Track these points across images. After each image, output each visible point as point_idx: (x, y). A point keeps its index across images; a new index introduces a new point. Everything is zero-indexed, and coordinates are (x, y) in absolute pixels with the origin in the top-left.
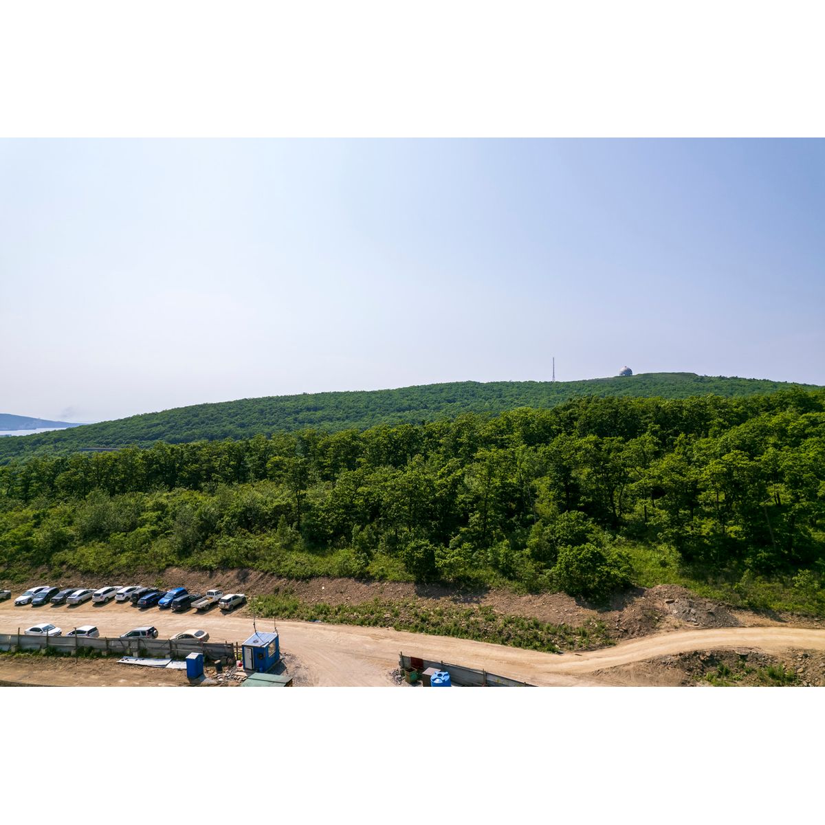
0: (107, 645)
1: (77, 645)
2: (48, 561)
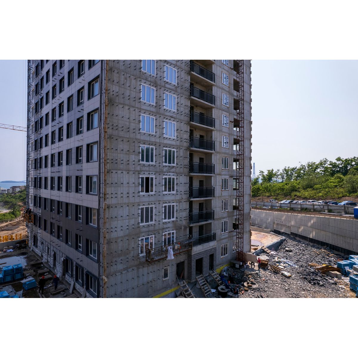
0: (313, 207)
1: (301, 208)
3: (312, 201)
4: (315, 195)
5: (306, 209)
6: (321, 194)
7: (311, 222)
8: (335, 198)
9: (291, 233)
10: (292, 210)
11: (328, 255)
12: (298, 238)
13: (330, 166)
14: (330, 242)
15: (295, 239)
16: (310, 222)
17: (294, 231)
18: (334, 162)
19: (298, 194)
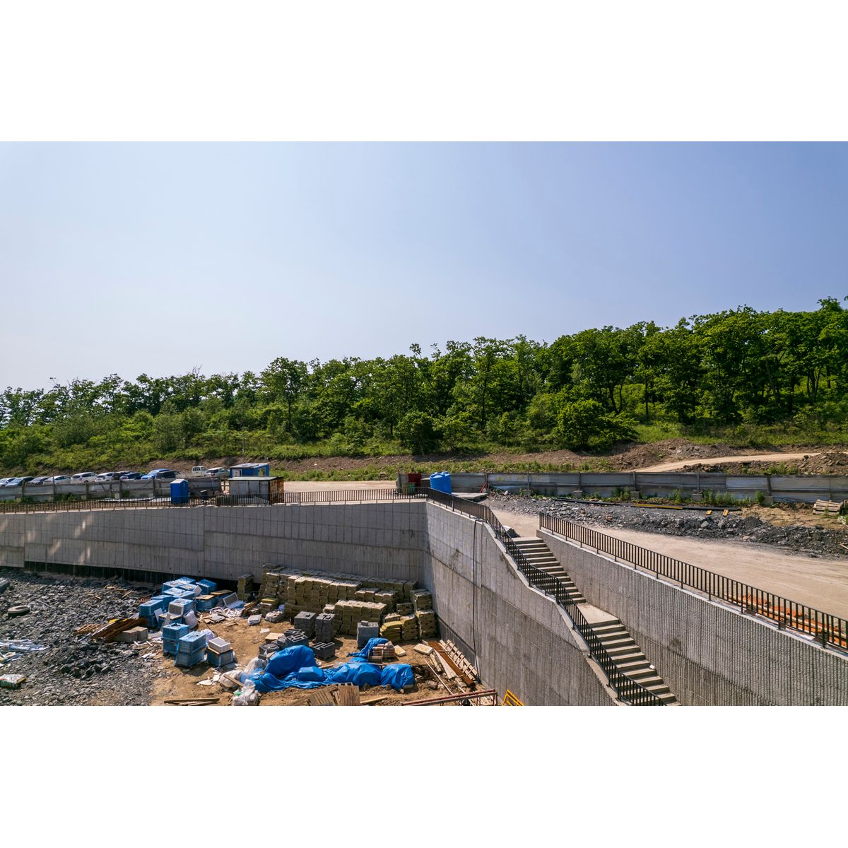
0: (87, 489)
1: (55, 494)
2: (22, 462)
3: (84, 476)
4: (92, 460)
5: (69, 495)
6: (104, 458)
7: (81, 526)
8: (134, 465)
9: (27, 564)
10: (28, 503)
11: (120, 597)
12: (45, 574)
13: (126, 393)
14: (127, 564)
15: (39, 577)
16: (79, 527)
17: (35, 556)
18: (133, 384)
19: (46, 459)
